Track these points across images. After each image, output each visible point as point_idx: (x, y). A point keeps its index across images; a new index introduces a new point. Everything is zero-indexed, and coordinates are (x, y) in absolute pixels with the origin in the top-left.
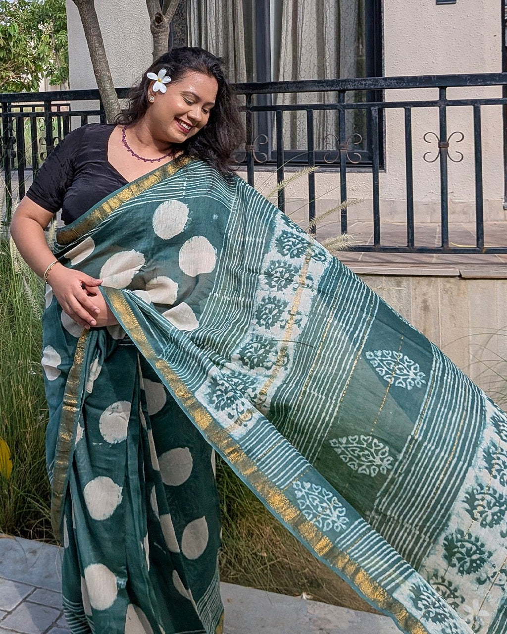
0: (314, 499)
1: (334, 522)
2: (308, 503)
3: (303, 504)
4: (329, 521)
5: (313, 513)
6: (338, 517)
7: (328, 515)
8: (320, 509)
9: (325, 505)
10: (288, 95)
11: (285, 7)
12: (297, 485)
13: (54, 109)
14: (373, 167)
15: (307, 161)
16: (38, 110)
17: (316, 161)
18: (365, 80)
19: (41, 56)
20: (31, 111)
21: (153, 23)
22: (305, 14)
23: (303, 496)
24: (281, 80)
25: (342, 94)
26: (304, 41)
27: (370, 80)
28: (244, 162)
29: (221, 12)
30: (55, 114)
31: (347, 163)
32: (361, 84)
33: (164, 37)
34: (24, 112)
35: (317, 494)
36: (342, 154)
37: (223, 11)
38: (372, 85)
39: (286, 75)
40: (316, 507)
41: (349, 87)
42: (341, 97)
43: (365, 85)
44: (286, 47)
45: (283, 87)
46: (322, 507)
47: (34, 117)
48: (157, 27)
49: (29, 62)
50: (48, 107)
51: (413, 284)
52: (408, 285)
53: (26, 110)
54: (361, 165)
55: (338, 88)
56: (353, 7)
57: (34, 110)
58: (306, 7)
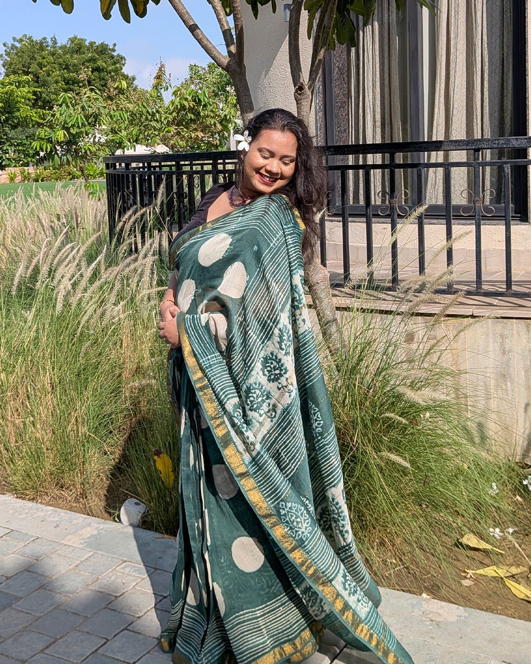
0: (292, 516)
1: (303, 533)
2: (288, 519)
3: (284, 520)
4: (300, 532)
5: (290, 527)
6: (306, 528)
7: (299, 528)
8: (295, 523)
9: (299, 520)
10: (441, 153)
11: (438, 71)
12: (283, 505)
13: (220, 167)
14: (505, 220)
15: (445, 214)
16: (206, 168)
17: (455, 214)
18: (498, 140)
19: (228, 118)
20: (200, 169)
21: (296, 92)
22: (457, 78)
23: (285, 513)
24: (434, 139)
25: (477, 153)
26: (455, 103)
27: (503, 139)
28: (388, 215)
29: (378, 76)
30: (221, 172)
31: (482, 216)
32: (495, 144)
33: (306, 103)
35: (294, 511)
36: (477, 208)
37: (380, 75)
38: (504, 144)
39: (439, 135)
40: (293, 522)
41: (483, 146)
42: (476, 156)
43: (498, 144)
44: (439, 108)
45: (436, 146)
47: (202, 174)
48: (300, 94)
49: (217, 122)
50: (215, 165)
53: (195, 168)
54: (495, 218)
55: (473, 147)
56: (497, 71)
57: (202, 168)
58: (457, 71)
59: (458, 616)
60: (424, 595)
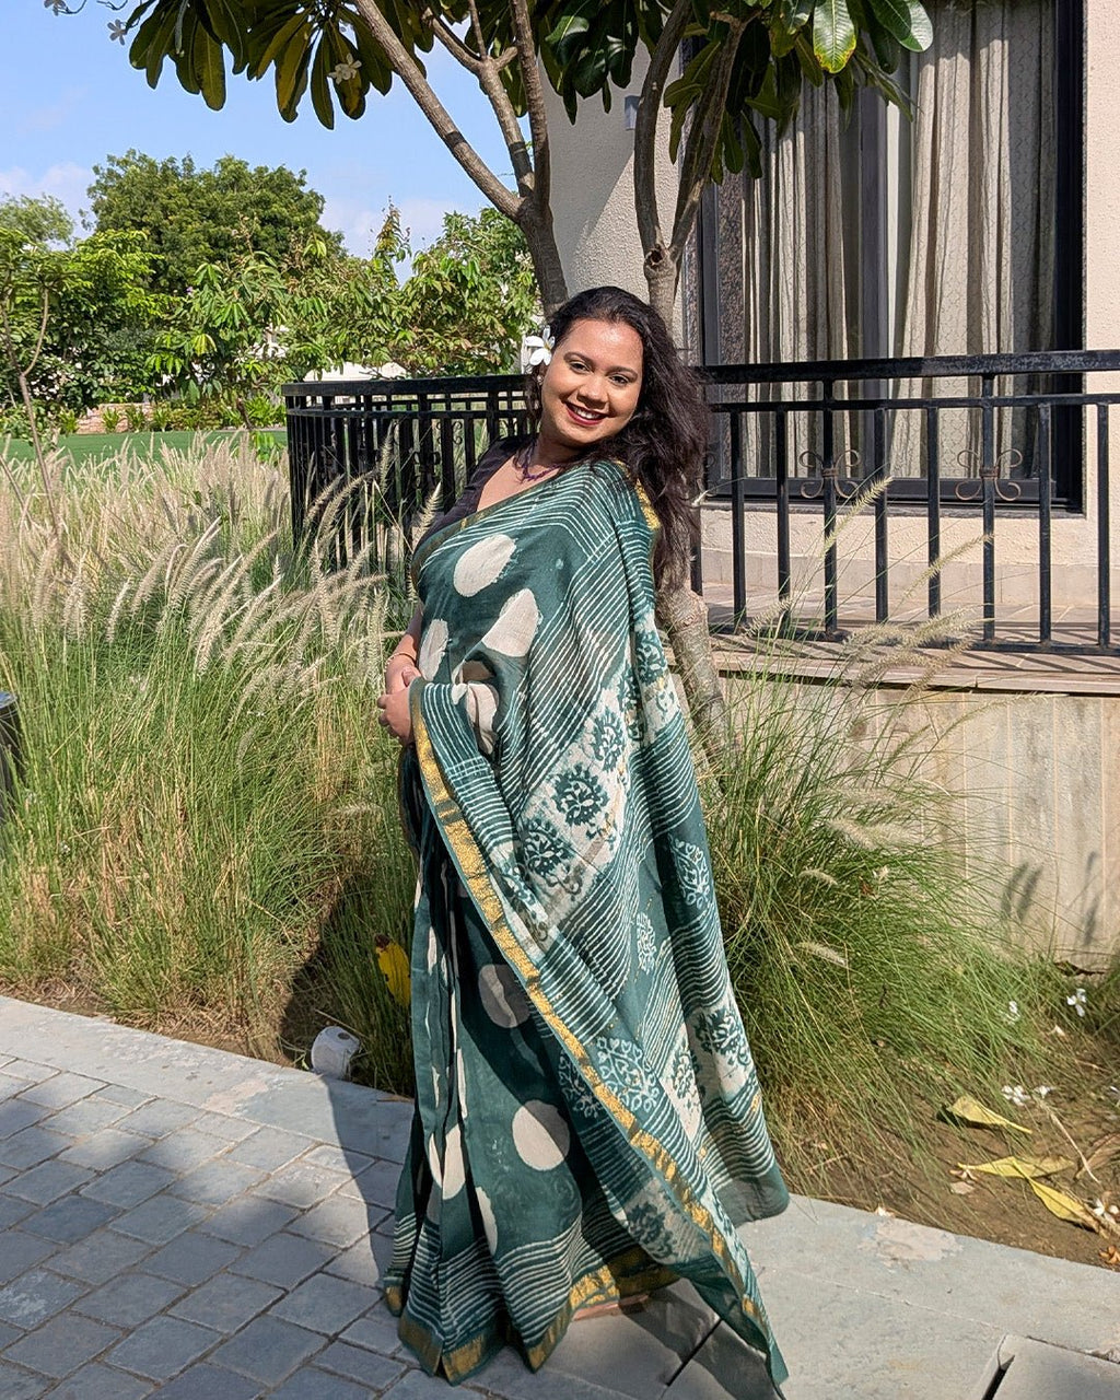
0: (621, 1065)
1: (644, 1097)
4: (638, 1097)
5: (619, 1087)
6: (651, 1089)
7: (637, 1088)
8: (628, 1080)
9: (635, 1072)
10: (918, 381)
11: (915, 226)
12: (602, 1044)
13: (503, 405)
14: (1040, 508)
15: (926, 496)
16: (475, 406)
17: (945, 497)
18: (1028, 357)
19: (517, 313)
20: (465, 409)
21: (648, 262)
22: (950, 238)
23: (608, 1060)
24: (906, 355)
25: (989, 381)
26: (946, 287)
27: (1037, 356)
28: (819, 498)
29: (804, 235)
30: (504, 414)
31: (997, 501)
32: (1022, 364)
33: (666, 285)
34: (453, 409)
35: (625, 1056)
36: (987, 485)
37: (809, 233)
38: (1040, 364)
39: (915, 348)
40: (623, 1077)
41: (1000, 368)
42: (987, 387)
43: (1029, 364)
44: (916, 298)
45: (912, 367)
46: (631, 1076)
47: (469, 417)
48: (654, 267)
49: (496, 321)
50: (492, 402)
51: (1106, 709)
52: (1097, 710)
53: (455, 407)
54: (1021, 505)
55: (982, 371)
56: (1027, 227)
57: (468, 407)
58: (950, 226)
59: (943, 1251)
60: (881, 1211)
